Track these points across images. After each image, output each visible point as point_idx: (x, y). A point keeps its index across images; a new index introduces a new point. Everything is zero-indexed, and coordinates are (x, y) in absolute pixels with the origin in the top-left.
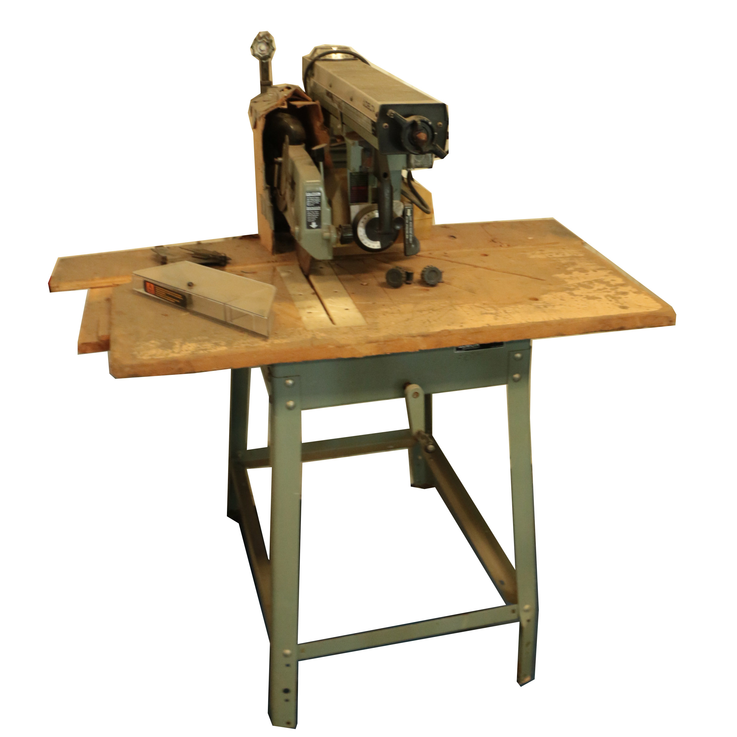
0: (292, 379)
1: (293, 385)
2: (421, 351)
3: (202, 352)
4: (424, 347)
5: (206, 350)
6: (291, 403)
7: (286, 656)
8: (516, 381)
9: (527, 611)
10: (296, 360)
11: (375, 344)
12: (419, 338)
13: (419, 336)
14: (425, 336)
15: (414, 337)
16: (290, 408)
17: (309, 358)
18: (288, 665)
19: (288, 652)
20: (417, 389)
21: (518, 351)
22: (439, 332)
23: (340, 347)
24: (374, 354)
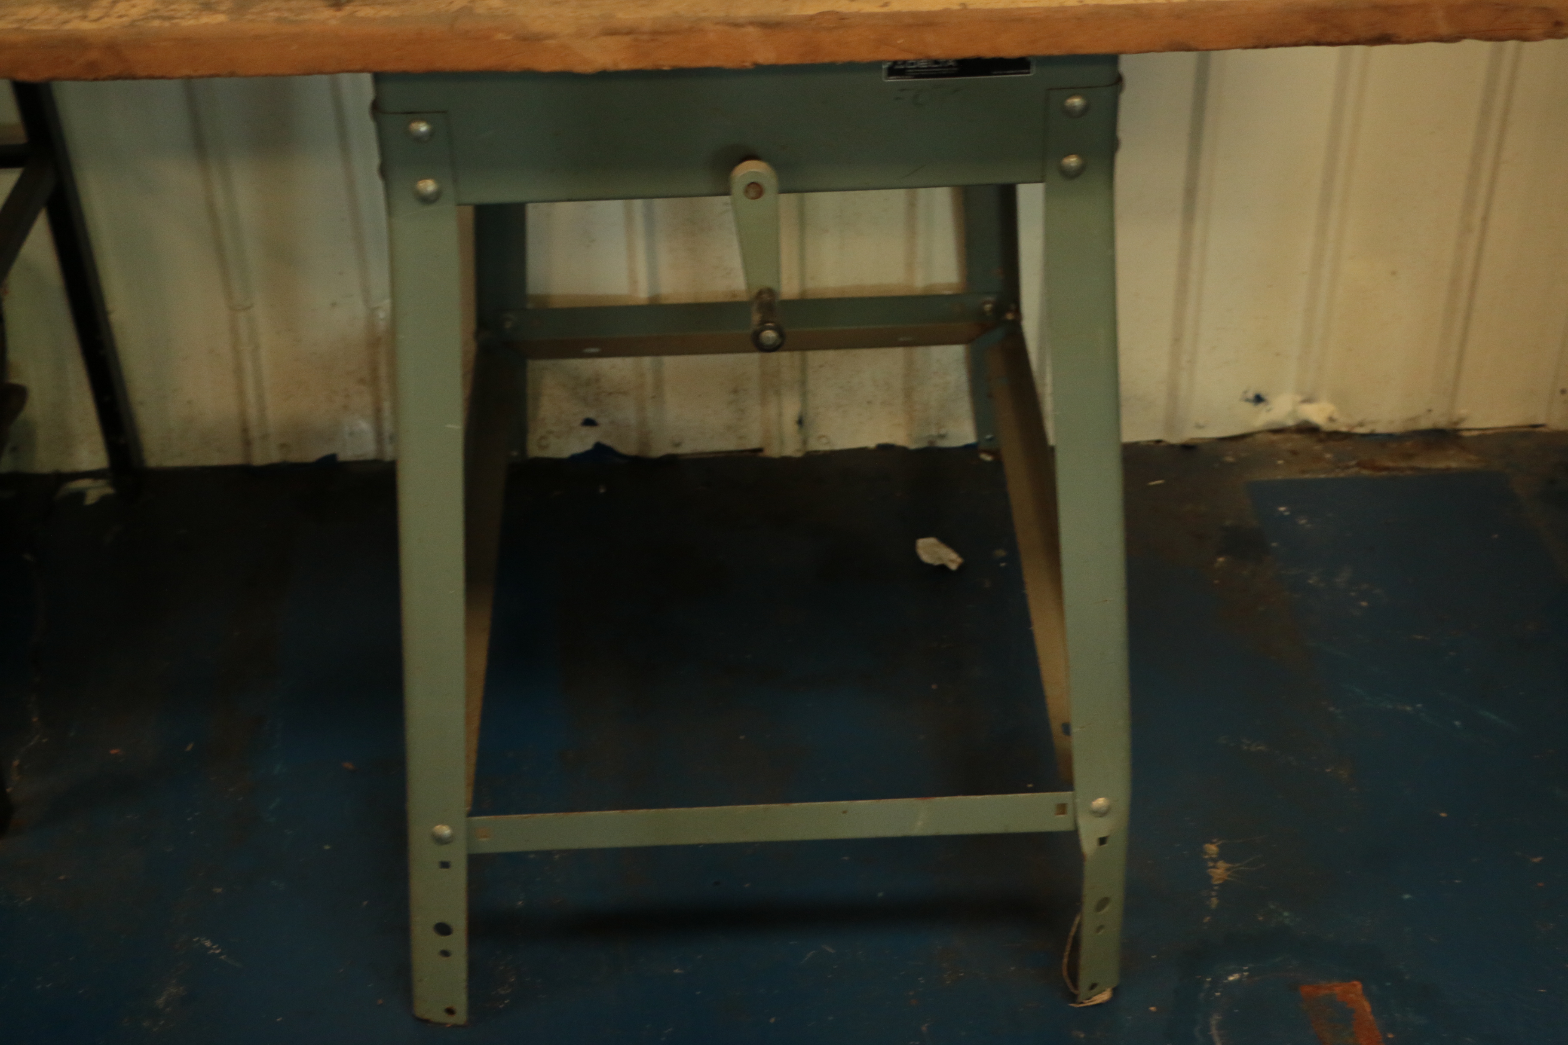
0: (428, 122)
1: (431, 134)
2: (760, 70)
3: (156, 23)
4: (766, 55)
5: (171, 18)
6: (429, 186)
7: (440, 841)
8: (1070, 175)
9: (1100, 814)
10: (406, 65)
11: (628, 39)
12: (751, 29)
13: (752, 23)
14: (769, 26)
15: (737, 25)
16: (426, 200)
17: (440, 64)
18: (445, 865)
19: (445, 830)
20: (756, 173)
21: (1074, 91)
22: (812, 18)
23: (531, 39)
24: (624, 66)
